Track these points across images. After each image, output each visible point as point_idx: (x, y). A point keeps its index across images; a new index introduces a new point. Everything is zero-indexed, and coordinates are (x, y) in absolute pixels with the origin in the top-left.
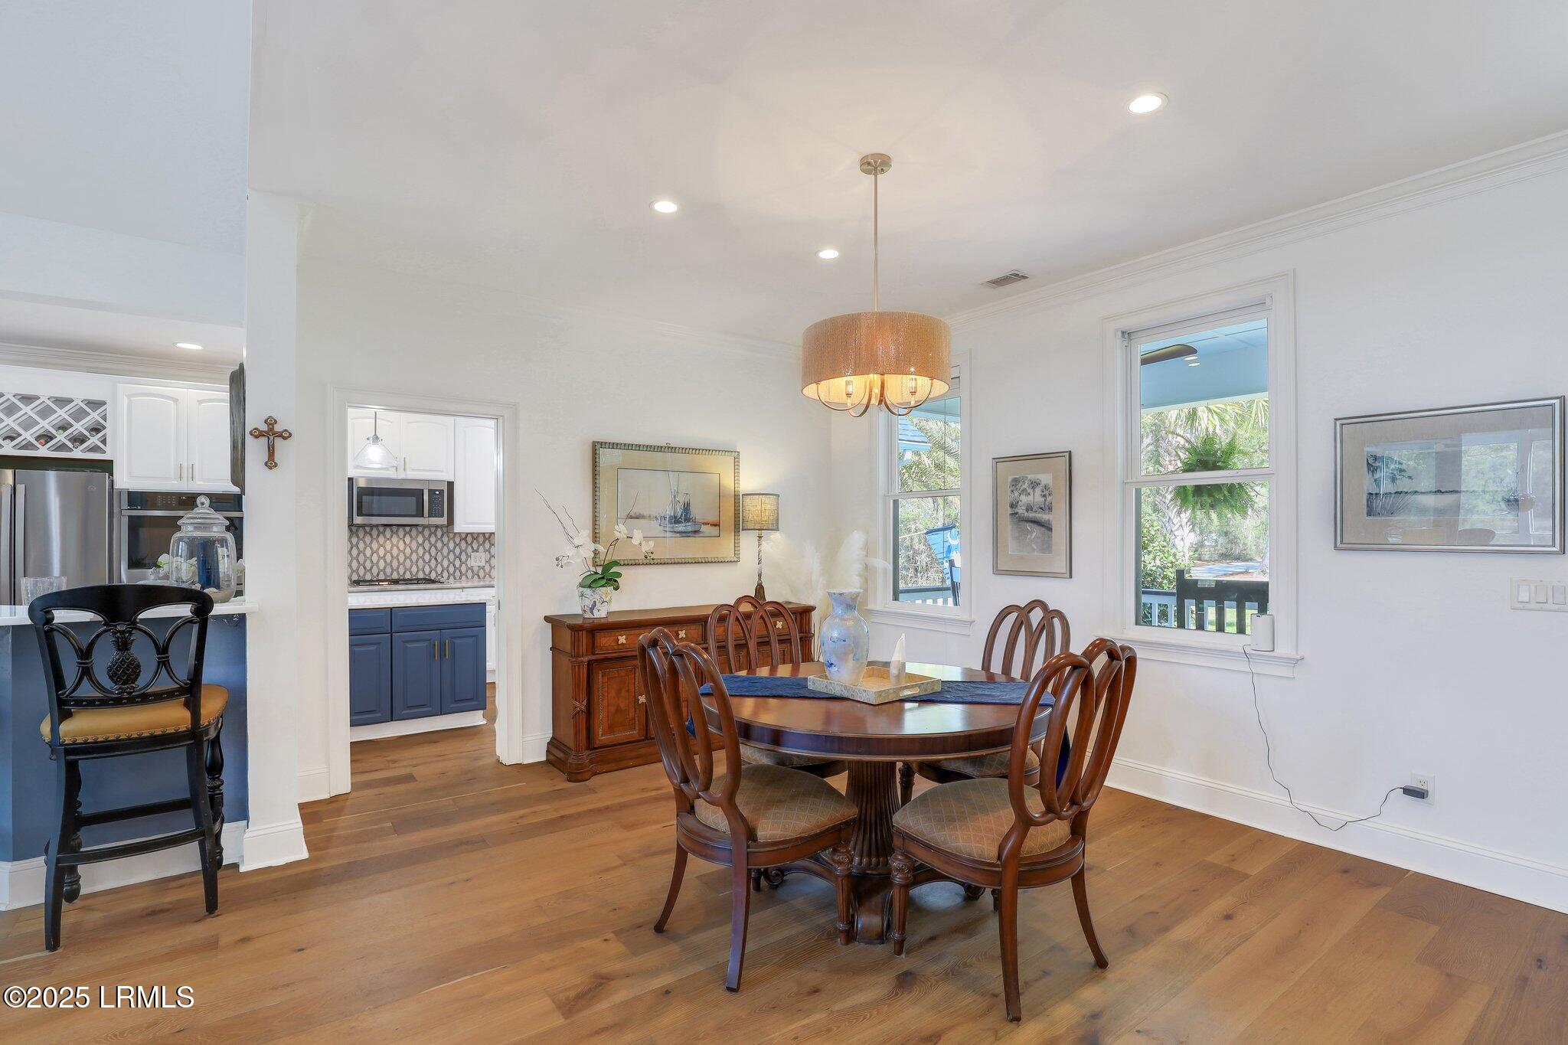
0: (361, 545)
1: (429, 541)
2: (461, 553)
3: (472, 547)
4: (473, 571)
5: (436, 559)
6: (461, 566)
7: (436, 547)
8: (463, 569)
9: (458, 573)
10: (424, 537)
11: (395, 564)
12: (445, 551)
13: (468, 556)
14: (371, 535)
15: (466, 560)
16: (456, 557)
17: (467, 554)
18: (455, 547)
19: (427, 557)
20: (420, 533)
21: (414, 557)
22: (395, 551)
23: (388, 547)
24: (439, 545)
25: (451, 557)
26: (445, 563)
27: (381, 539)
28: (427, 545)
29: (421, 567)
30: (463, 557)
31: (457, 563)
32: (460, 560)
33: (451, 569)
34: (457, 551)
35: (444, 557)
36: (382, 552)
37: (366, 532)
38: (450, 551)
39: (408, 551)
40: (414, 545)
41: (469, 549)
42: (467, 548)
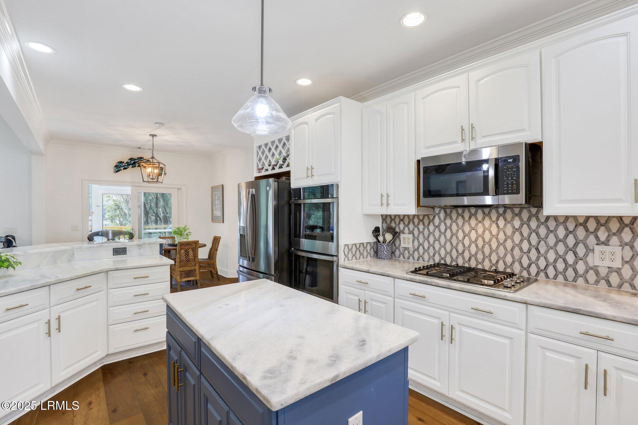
0: (454, 227)
1: (529, 226)
2: (576, 245)
3: (597, 238)
4: (597, 273)
5: (537, 249)
6: (576, 262)
7: (538, 234)
8: (581, 268)
9: (570, 273)
10: (521, 219)
11: (487, 250)
12: (551, 240)
13: (589, 250)
14: (463, 217)
15: (586, 255)
16: (568, 249)
17: (586, 247)
18: (566, 236)
19: (525, 246)
20: (517, 215)
21: (509, 244)
22: (487, 236)
23: (480, 231)
25: (561, 248)
26: (551, 256)
27: (473, 222)
28: (525, 231)
29: (517, 257)
30: (581, 250)
31: (570, 258)
32: (575, 254)
33: (561, 266)
34: (571, 241)
35: (549, 248)
36: (473, 235)
37: (458, 214)
38: (558, 241)
39: (502, 237)
40: (509, 230)
41: (591, 240)
42: (587, 237)
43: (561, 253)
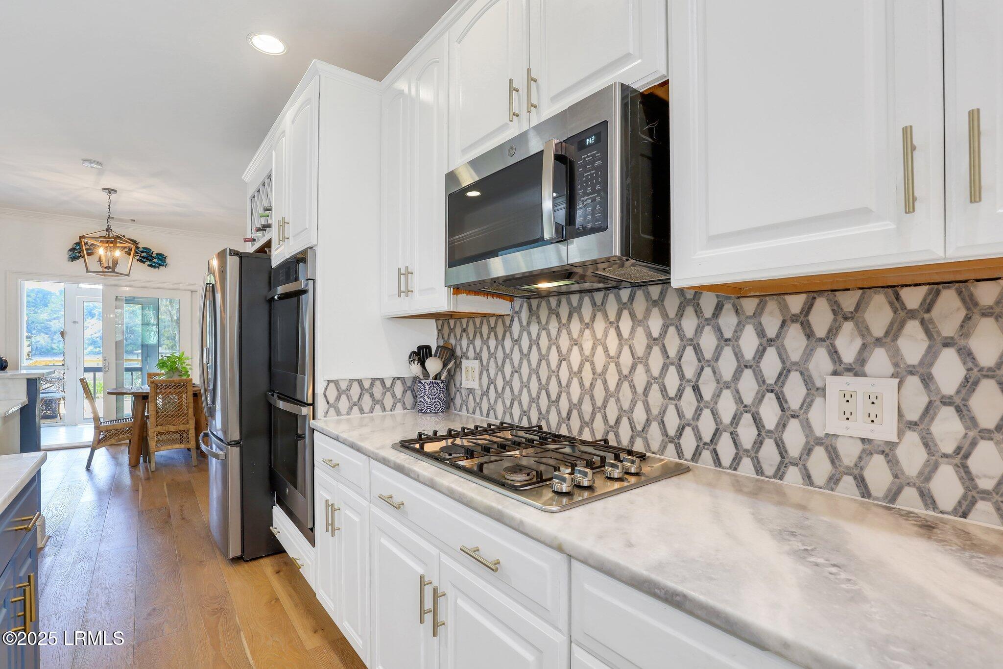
0: (544, 341)
1: (679, 329)
2: (783, 376)
3: (834, 354)
4: (834, 456)
5: (696, 389)
6: (782, 425)
7: (697, 350)
8: (794, 438)
9: (769, 453)
10: (664, 315)
11: (599, 394)
12: (727, 365)
13: (814, 390)
14: (558, 316)
15: (807, 404)
16: (765, 389)
17: (808, 380)
18: (760, 353)
19: (672, 381)
21: (640, 378)
22: (600, 359)
23: (587, 346)
24: (708, 341)
25: (748, 386)
26: (727, 407)
27: (575, 326)
28: (673, 343)
29: (655, 411)
30: (795, 391)
31: (770, 413)
32: (781, 400)
33: (747, 433)
34: (771, 365)
35: (722, 386)
36: (575, 358)
37: (551, 311)
38: (742, 366)
39: (626, 359)
40: (640, 342)
41: (821, 361)
42: (808, 353)
43: (748, 398)
